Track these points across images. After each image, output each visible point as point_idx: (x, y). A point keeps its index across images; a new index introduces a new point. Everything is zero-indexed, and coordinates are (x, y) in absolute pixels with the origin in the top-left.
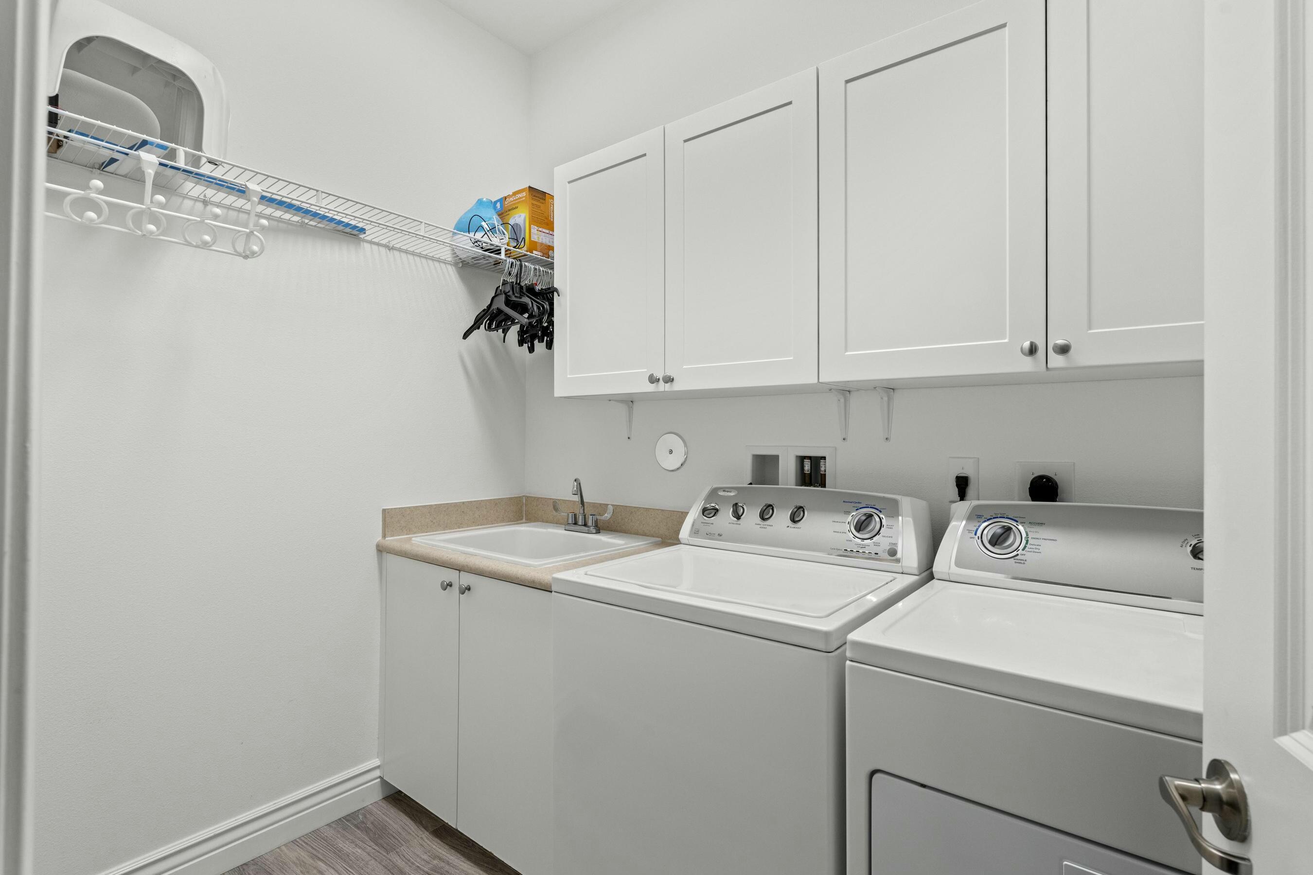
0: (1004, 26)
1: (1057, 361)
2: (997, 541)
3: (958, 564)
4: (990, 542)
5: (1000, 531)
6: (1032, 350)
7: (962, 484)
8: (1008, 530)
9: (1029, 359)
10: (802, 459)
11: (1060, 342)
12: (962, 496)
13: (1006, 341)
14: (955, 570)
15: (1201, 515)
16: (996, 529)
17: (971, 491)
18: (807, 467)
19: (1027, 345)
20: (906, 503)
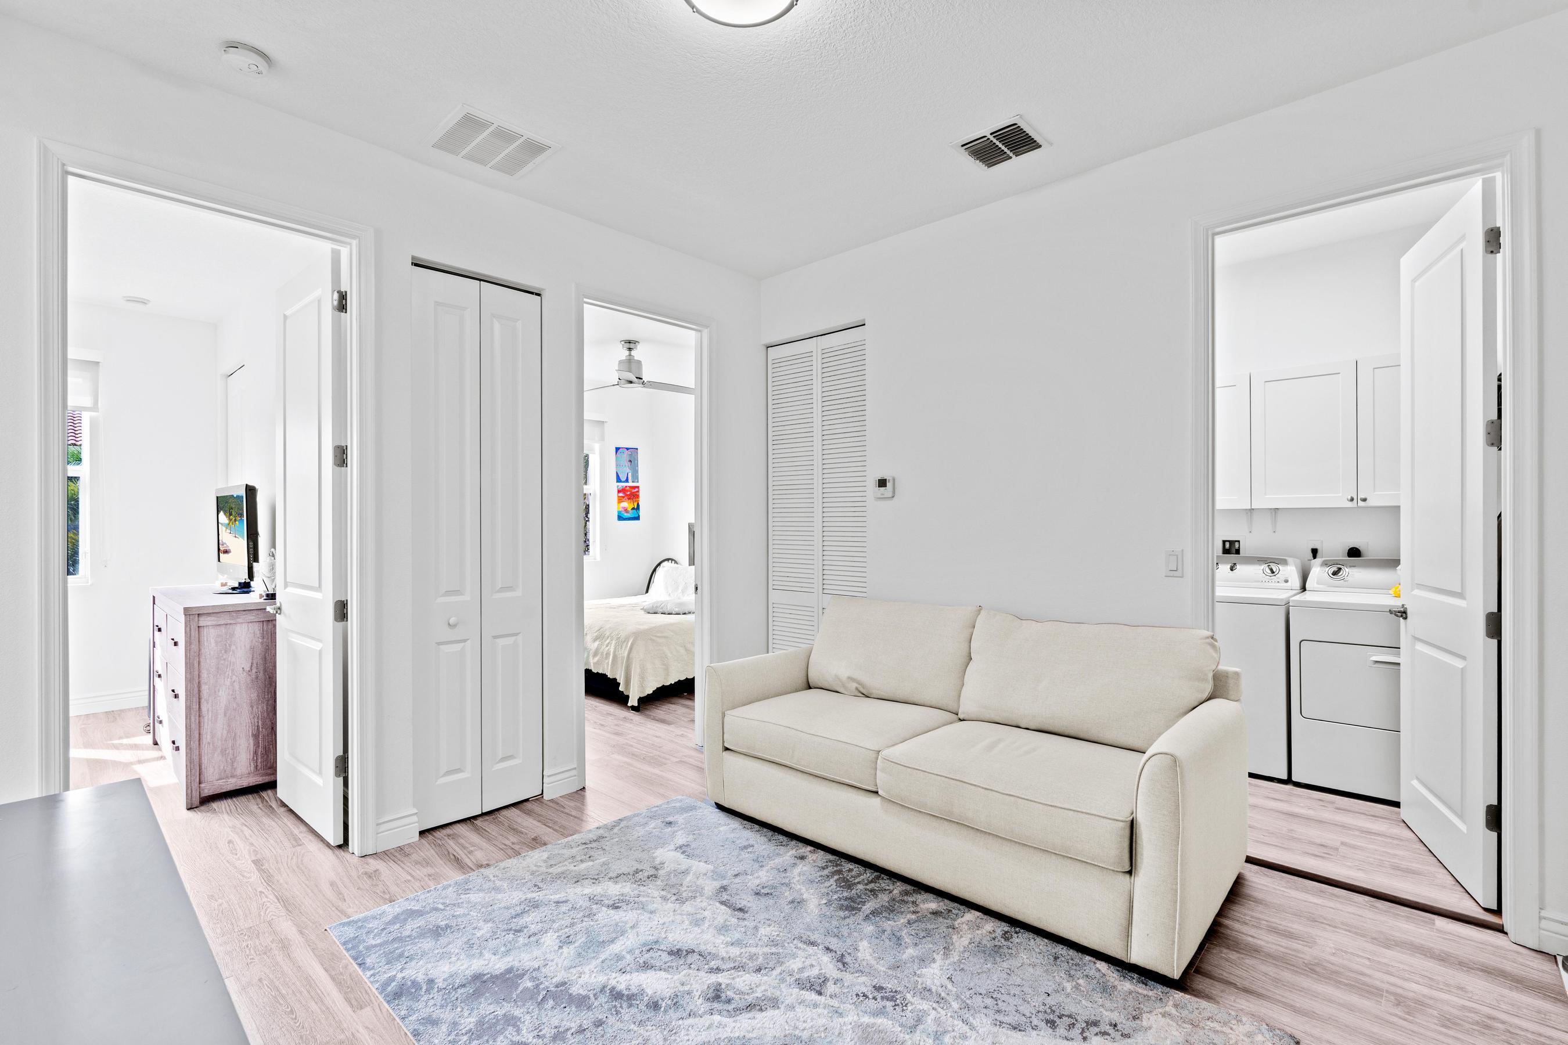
0: (1339, 373)
1: (1361, 504)
2: (1335, 573)
3: (1318, 583)
4: (1332, 574)
5: (1336, 569)
6: (1352, 500)
7: (1315, 552)
8: (1340, 569)
9: (1350, 503)
10: (1224, 542)
11: (1363, 497)
12: (1315, 557)
13: (1340, 495)
14: (1316, 585)
15: (1400, 560)
16: (1335, 569)
17: (1319, 555)
18: (1227, 545)
19: (1349, 498)
20: (1290, 560)
